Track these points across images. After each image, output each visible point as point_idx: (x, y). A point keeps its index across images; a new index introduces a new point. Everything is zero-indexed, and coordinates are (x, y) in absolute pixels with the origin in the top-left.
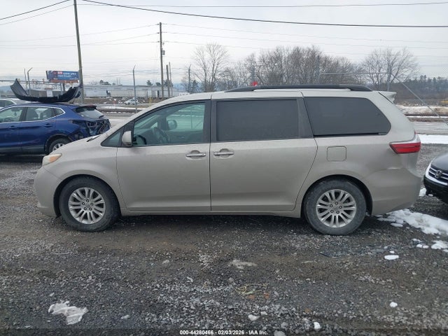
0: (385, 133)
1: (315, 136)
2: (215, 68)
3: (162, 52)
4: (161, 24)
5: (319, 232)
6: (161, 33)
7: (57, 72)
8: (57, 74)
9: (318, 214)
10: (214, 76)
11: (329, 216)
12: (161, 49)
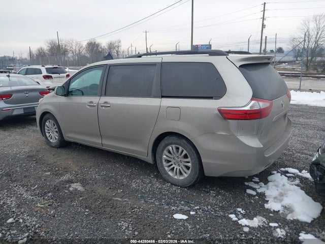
0: (219, 97)
1: (163, 97)
2: (318, 35)
3: (263, 26)
4: (265, 3)
5: (164, 179)
6: (264, 10)
7: (198, 45)
8: (198, 47)
9: (164, 163)
10: (316, 42)
11: (172, 167)
12: (263, 24)
